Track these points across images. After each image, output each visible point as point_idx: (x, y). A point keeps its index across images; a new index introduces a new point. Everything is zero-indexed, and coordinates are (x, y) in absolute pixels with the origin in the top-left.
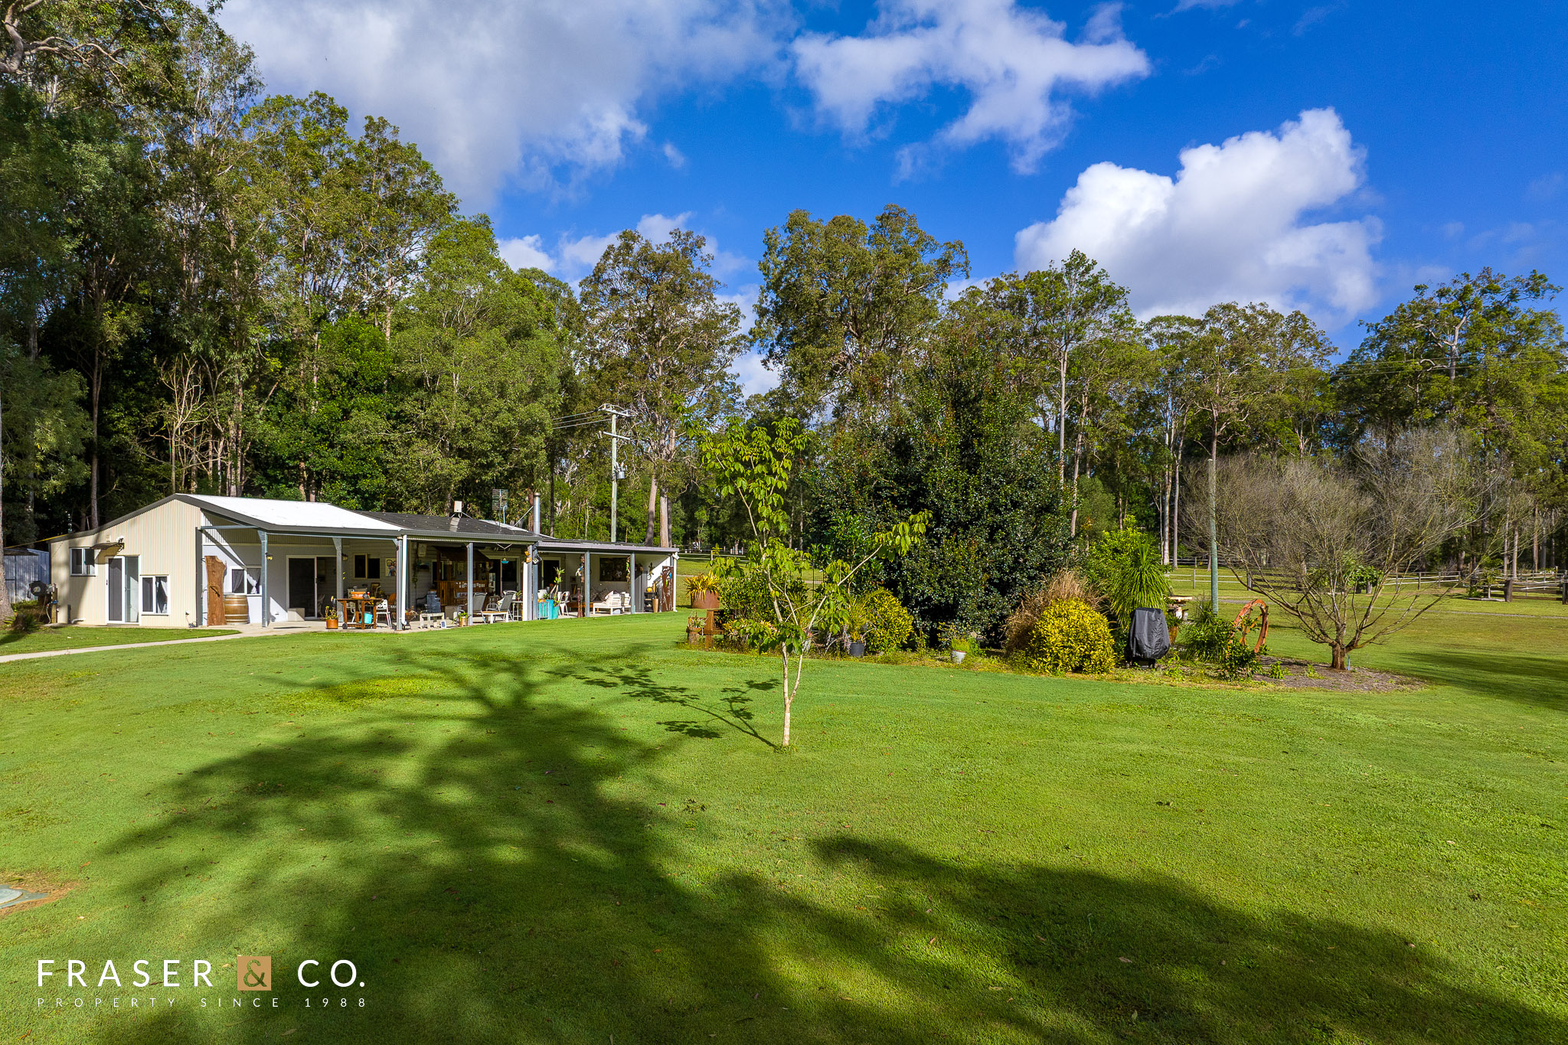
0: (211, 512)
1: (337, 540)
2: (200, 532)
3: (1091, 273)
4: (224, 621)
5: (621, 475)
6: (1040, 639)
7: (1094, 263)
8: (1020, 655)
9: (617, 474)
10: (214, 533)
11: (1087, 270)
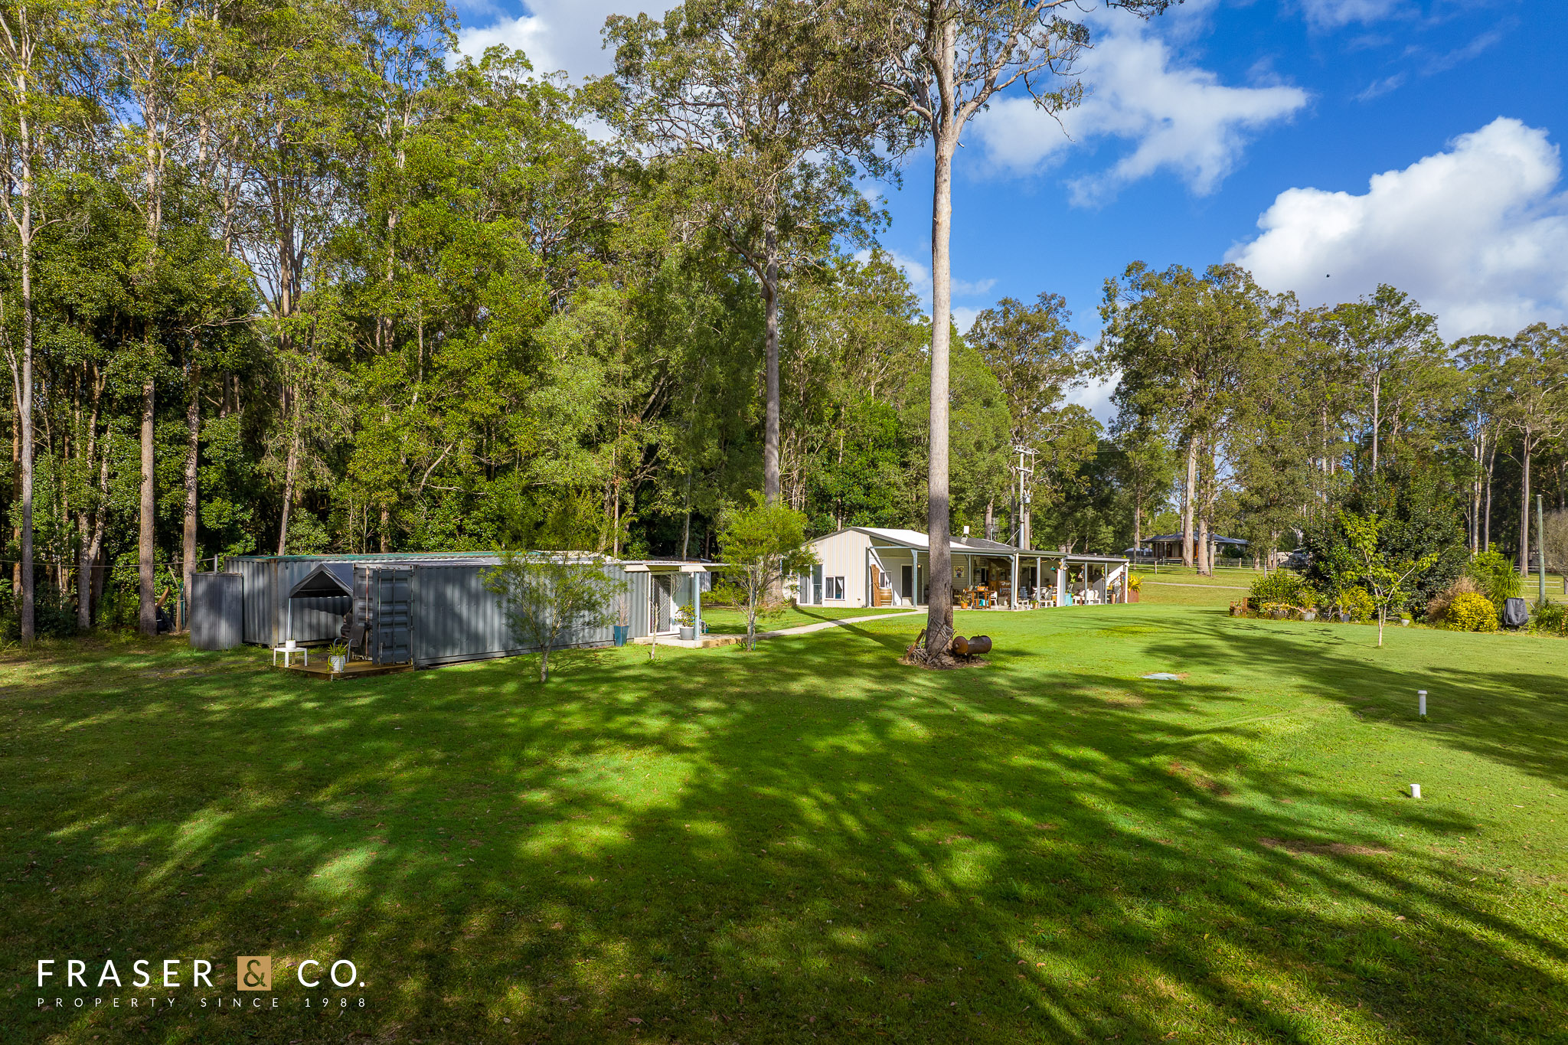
0: (876, 539)
1: (915, 553)
2: (868, 550)
3: (1402, 304)
4: (882, 603)
5: (1028, 500)
6: (1454, 613)
7: (1405, 295)
8: (1442, 622)
9: (1024, 499)
10: (873, 550)
11: (1398, 303)
